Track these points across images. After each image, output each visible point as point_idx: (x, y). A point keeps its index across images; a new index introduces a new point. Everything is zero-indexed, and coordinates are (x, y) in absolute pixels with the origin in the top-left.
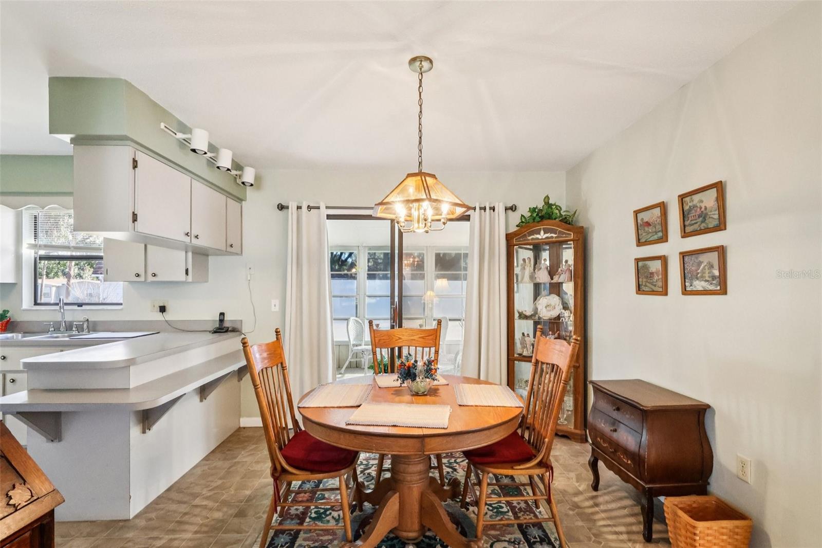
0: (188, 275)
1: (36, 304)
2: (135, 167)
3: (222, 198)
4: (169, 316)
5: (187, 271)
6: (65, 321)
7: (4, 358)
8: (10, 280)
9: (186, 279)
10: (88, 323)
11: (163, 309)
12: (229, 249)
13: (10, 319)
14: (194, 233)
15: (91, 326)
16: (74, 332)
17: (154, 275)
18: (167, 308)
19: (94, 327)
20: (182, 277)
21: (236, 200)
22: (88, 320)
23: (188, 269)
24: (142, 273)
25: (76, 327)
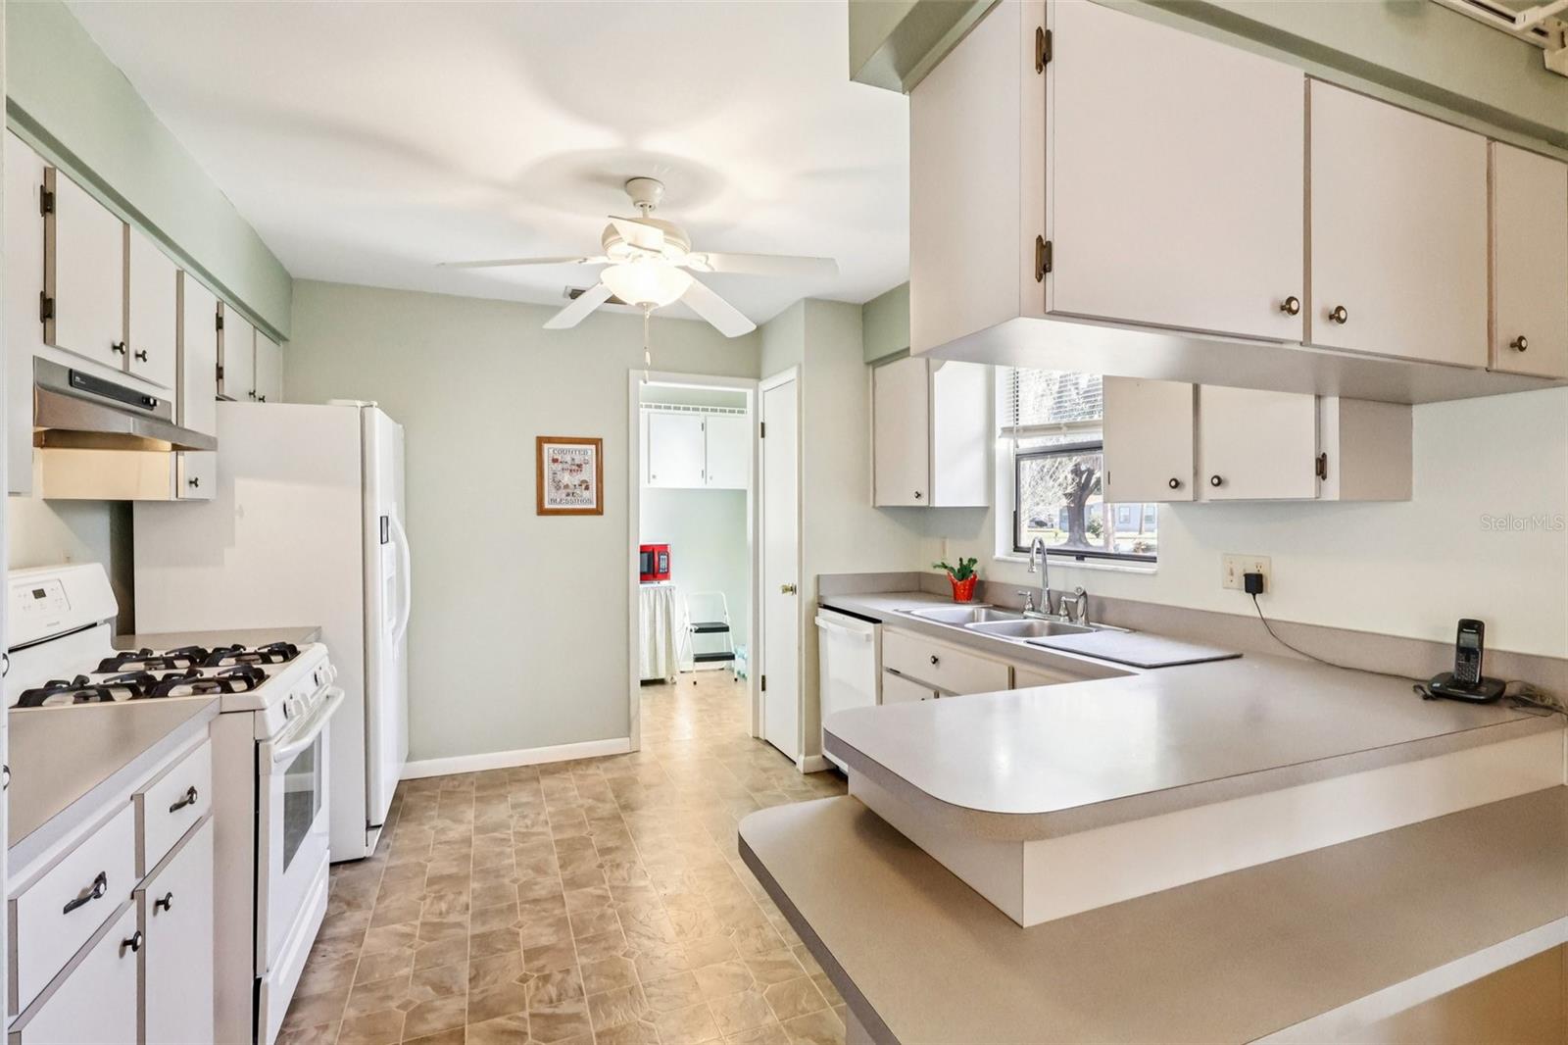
0: (1324, 478)
1: (1017, 549)
2: (1044, 57)
3: (1467, 144)
4: (1272, 606)
5: (1321, 466)
6: (1049, 592)
7: (935, 660)
8: (977, 500)
9: (1319, 489)
10: (1086, 602)
11: (1255, 584)
12: (1506, 360)
13: (975, 577)
14: (1323, 301)
15: (1092, 610)
16: (1062, 619)
17: (1219, 482)
18: (1268, 584)
19: (1096, 612)
20: (1305, 485)
21: (1544, 147)
22: (1084, 594)
23: (1324, 455)
24: (1187, 477)
25: (1066, 608)
